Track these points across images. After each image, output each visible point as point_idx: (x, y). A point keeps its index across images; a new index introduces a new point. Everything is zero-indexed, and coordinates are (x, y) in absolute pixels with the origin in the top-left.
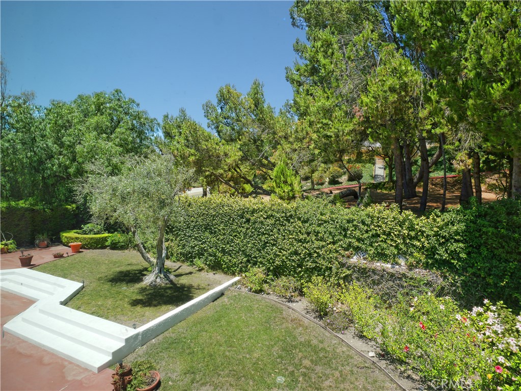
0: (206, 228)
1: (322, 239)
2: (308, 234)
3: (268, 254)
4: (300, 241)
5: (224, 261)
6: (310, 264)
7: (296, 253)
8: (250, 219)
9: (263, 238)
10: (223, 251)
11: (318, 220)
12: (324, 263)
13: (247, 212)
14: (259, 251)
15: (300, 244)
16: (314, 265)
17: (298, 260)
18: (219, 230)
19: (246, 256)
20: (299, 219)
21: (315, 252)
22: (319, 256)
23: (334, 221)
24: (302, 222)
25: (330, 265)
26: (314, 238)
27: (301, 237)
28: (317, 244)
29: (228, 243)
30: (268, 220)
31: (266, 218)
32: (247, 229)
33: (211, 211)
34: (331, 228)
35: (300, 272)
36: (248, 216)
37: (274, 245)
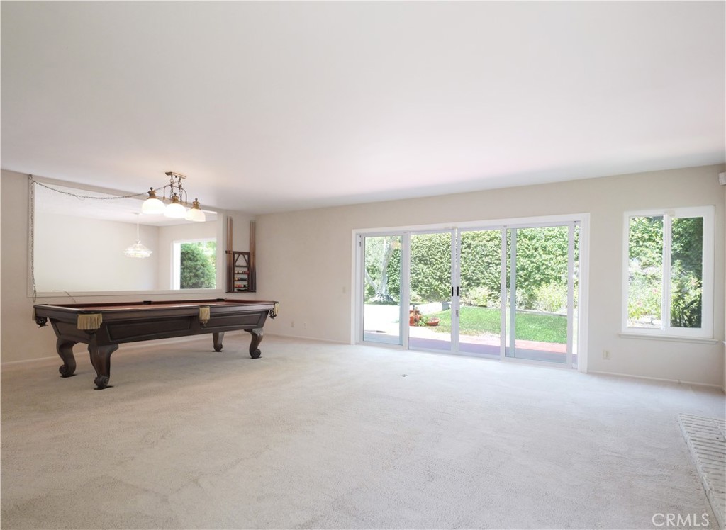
0: (420, 261)
1: (550, 253)
2: (536, 249)
3: (492, 274)
4: (527, 256)
5: (441, 289)
6: (538, 277)
7: (523, 268)
8: (471, 244)
9: (486, 260)
10: (441, 279)
11: (546, 236)
12: (553, 273)
13: (467, 237)
14: (482, 272)
15: (527, 259)
16: (542, 277)
17: (525, 275)
18: (436, 260)
19: (468, 279)
20: (525, 237)
21: (544, 264)
22: (547, 267)
23: (562, 235)
24: (529, 240)
25: (559, 275)
26: (541, 252)
27: (528, 253)
28: (545, 257)
29: (446, 271)
30: (491, 242)
31: (489, 241)
32: (468, 253)
33: (426, 243)
34: (560, 241)
35: (527, 286)
36: (469, 241)
37: (497, 265)
